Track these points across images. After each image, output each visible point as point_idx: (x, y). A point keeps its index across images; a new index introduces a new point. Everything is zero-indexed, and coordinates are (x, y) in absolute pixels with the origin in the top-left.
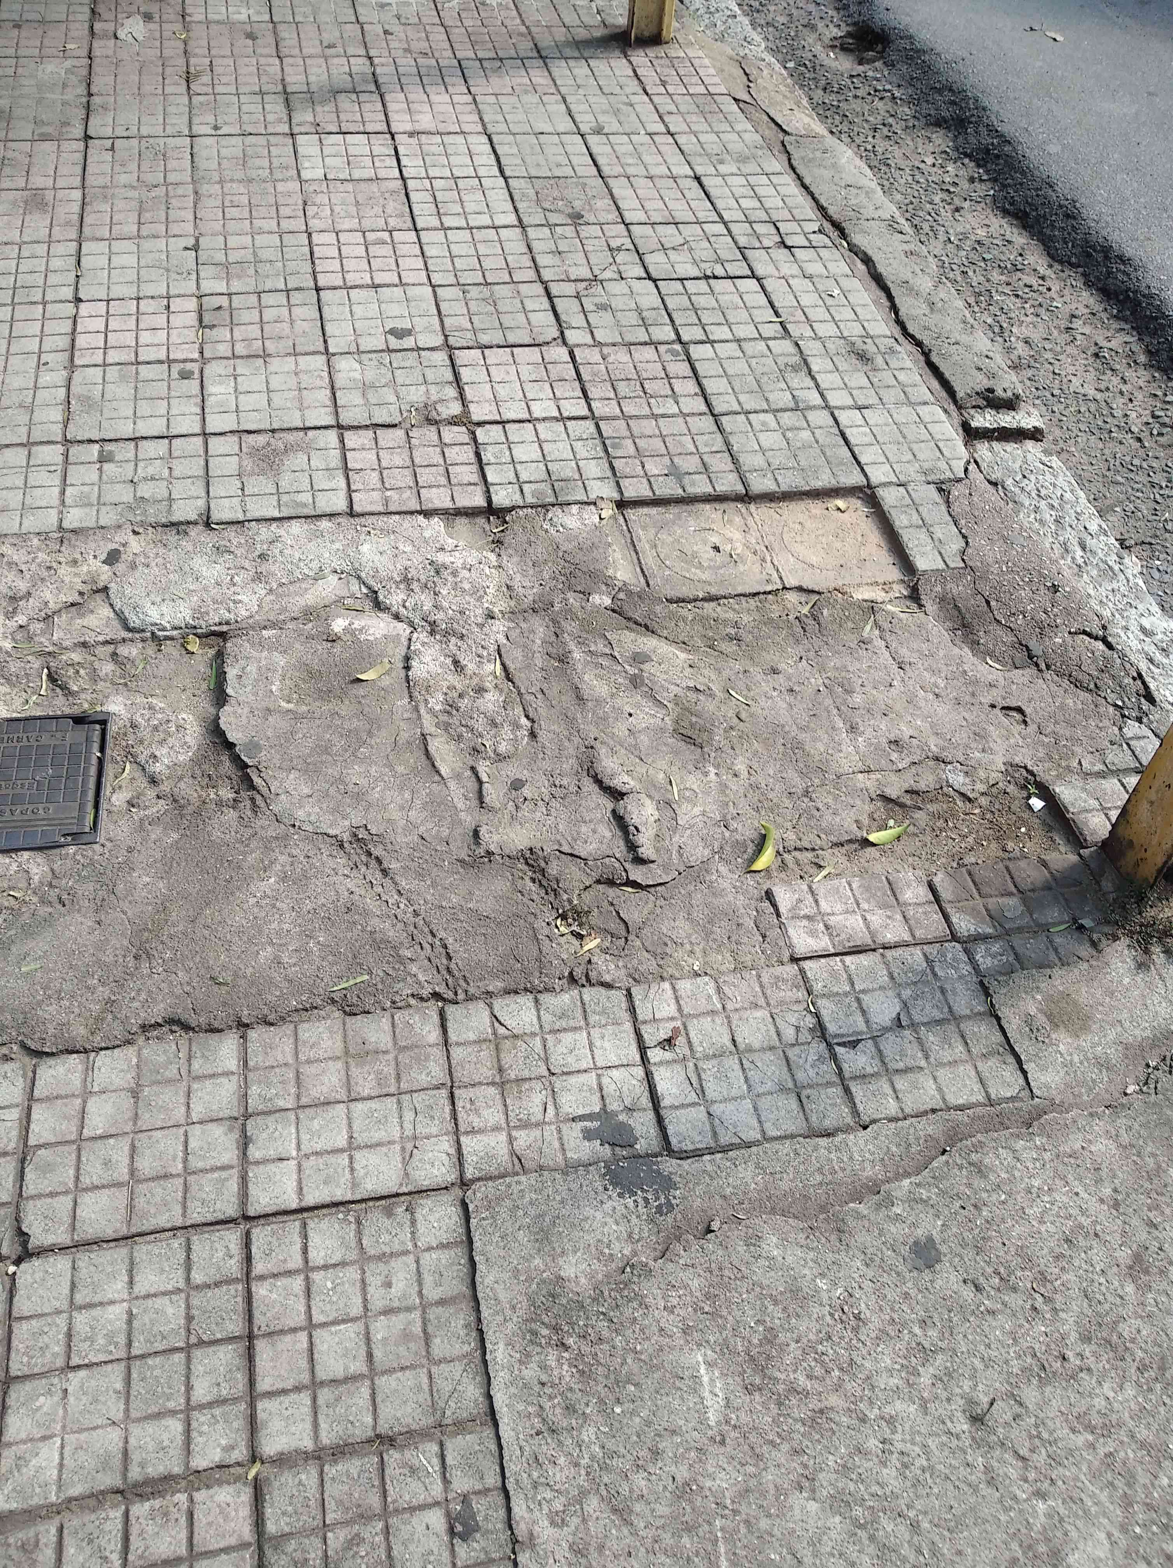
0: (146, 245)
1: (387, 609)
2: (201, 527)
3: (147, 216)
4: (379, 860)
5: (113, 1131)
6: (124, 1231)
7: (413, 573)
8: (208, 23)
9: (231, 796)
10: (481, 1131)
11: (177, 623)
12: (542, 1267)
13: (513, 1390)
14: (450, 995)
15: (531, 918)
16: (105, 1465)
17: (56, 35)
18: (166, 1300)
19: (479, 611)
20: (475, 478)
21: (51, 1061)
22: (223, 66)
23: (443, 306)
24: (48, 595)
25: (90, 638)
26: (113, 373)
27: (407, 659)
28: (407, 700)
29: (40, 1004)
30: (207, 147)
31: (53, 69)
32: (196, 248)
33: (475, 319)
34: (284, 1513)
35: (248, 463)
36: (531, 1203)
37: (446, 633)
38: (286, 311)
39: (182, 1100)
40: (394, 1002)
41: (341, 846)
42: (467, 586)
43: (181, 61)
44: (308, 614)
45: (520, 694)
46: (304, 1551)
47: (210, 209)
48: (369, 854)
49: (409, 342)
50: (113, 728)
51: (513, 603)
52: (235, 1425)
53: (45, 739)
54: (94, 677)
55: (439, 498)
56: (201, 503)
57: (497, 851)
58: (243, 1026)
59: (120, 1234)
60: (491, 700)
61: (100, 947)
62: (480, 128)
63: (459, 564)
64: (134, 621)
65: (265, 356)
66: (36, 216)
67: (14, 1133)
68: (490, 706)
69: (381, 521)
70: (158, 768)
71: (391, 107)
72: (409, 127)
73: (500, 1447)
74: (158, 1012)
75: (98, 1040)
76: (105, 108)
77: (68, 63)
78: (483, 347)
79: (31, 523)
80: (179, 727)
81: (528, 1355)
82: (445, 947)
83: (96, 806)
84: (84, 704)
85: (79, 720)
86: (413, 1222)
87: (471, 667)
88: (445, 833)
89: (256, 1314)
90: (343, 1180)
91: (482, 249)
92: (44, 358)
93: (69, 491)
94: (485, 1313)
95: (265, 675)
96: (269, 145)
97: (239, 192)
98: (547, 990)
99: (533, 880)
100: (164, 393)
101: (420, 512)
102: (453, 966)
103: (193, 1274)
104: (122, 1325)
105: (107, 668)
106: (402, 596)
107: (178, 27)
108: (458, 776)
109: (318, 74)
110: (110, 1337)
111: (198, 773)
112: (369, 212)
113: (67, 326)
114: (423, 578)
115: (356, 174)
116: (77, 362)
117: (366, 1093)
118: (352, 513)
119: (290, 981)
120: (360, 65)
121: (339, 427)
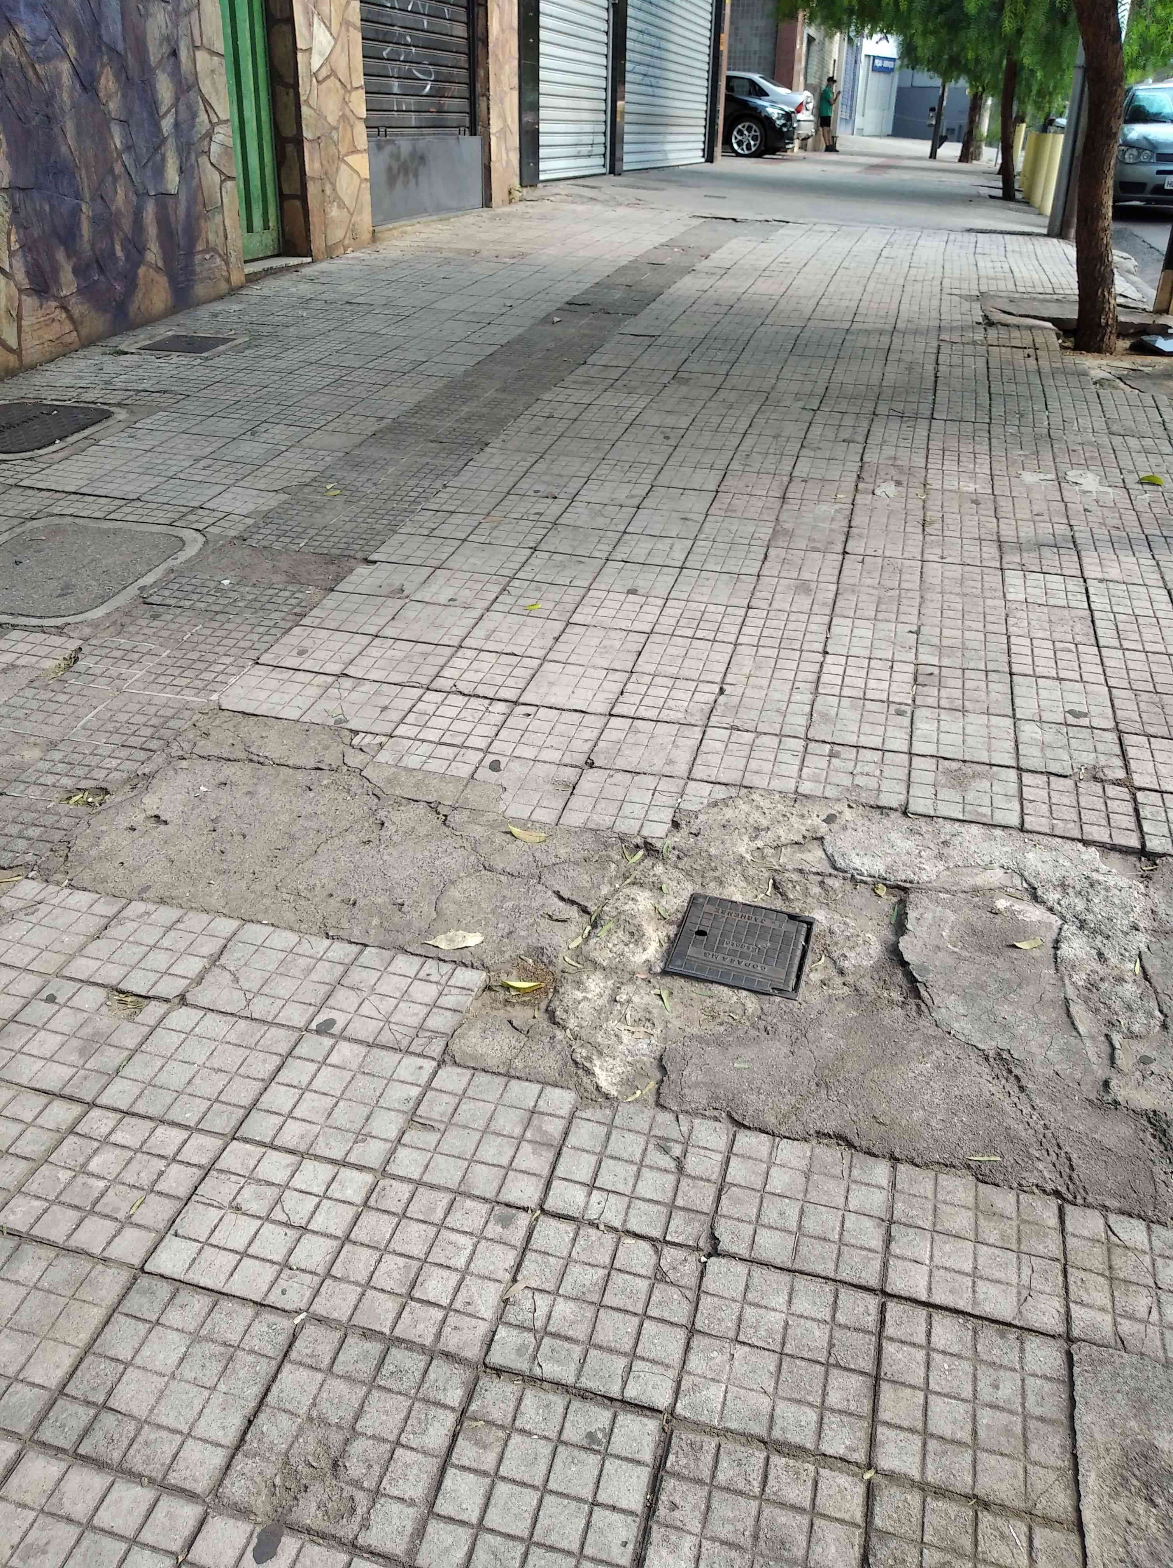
0: (880, 625)
1: (1043, 903)
2: (899, 814)
3: (883, 607)
4: (1017, 1078)
5: (788, 1194)
6: (789, 1265)
7: (1069, 881)
8: (943, 491)
9: (901, 999)
10: (1087, 1306)
11: (873, 872)
12: (1137, 1430)
13: (1101, 1514)
14: (1070, 1197)
15: (1150, 1164)
16: (756, 1416)
17: (831, 488)
18: (815, 1325)
19: (1125, 922)
20: (1133, 825)
21: (748, 1132)
22: (952, 519)
23: (1117, 702)
24: (781, 832)
25: (806, 868)
26: (845, 702)
27: (1057, 941)
28: (1052, 971)
29: (745, 1091)
30: (934, 570)
31: (827, 509)
32: (918, 633)
33: (1144, 715)
34: (890, 1517)
35: (942, 779)
36: (1131, 1376)
37: (1094, 932)
38: (984, 684)
39: (843, 1193)
40: (1020, 1185)
41: (987, 1059)
42: (1117, 902)
43: (921, 513)
44: (976, 891)
45: (1156, 992)
46: (903, 1552)
47: (931, 609)
48: (1010, 1071)
49: (1085, 722)
50: (816, 930)
51: (1156, 924)
52: (858, 1434)
53: (767, 923)
54: (806, 892)
55: (1100, 834)
56: (902, 798)
57: (1123, 1103)
58: (894, 1159)
59: (785, 1266)
60: (1129, 990)
61: (793, 1068)
62: (1161, 584)
63: (1112, 883)
64: (841, 863)
65: (964, 711)
66: (803, 596)
67: (717, 1170)
68: (1128, 994)
69: (1045, 840)
70: (847, 964)
71: (1085, 560)
72: (1099, 576)
73: (1085, 1555)
74: (830, 1126)
75: (783, 1130)
76: (860, 536)
77: (837, 506)
78: (1149, 736)
79: (776, 784)
80: (865, 942)
81: (1118, 1494)
82: (1070, 1160)
83: (798, 977)
84: (796, 908)
85: (792, 917)
86: (1022, 1350)
87: (1114, 960)
88: (1078, 1076)
89: (884, 1363)
90: (966, 1296)
91: (1154, 668)
92: (797, 685)
93: (805, 770)
94: (1080, 1443)
95: (938, 923)
96: (982, 573)
97: (957, 603)
98: (1159, 1222)
99: (1154, 1136)
100: (883, 721)
101: (1080, 841)
102: (1074, 1175)
103: (838, 1315)
104: (779, 1327)
105: (816, 890)
106: (1057, 896)
107: (920, 491)
108: (1093, 1038)
109: (1027, 532)
110: (770, 1333)
111: (876, 977)
112: (1059, 628)
113: (816, 668)
114: (1078, 888)
115: (1052, 602)
116: (821, 691)
117: (991, 1241)
118: (1022, 829)
119: (936, 1140)
120: (1062, 529)
121: (1019, 769)
